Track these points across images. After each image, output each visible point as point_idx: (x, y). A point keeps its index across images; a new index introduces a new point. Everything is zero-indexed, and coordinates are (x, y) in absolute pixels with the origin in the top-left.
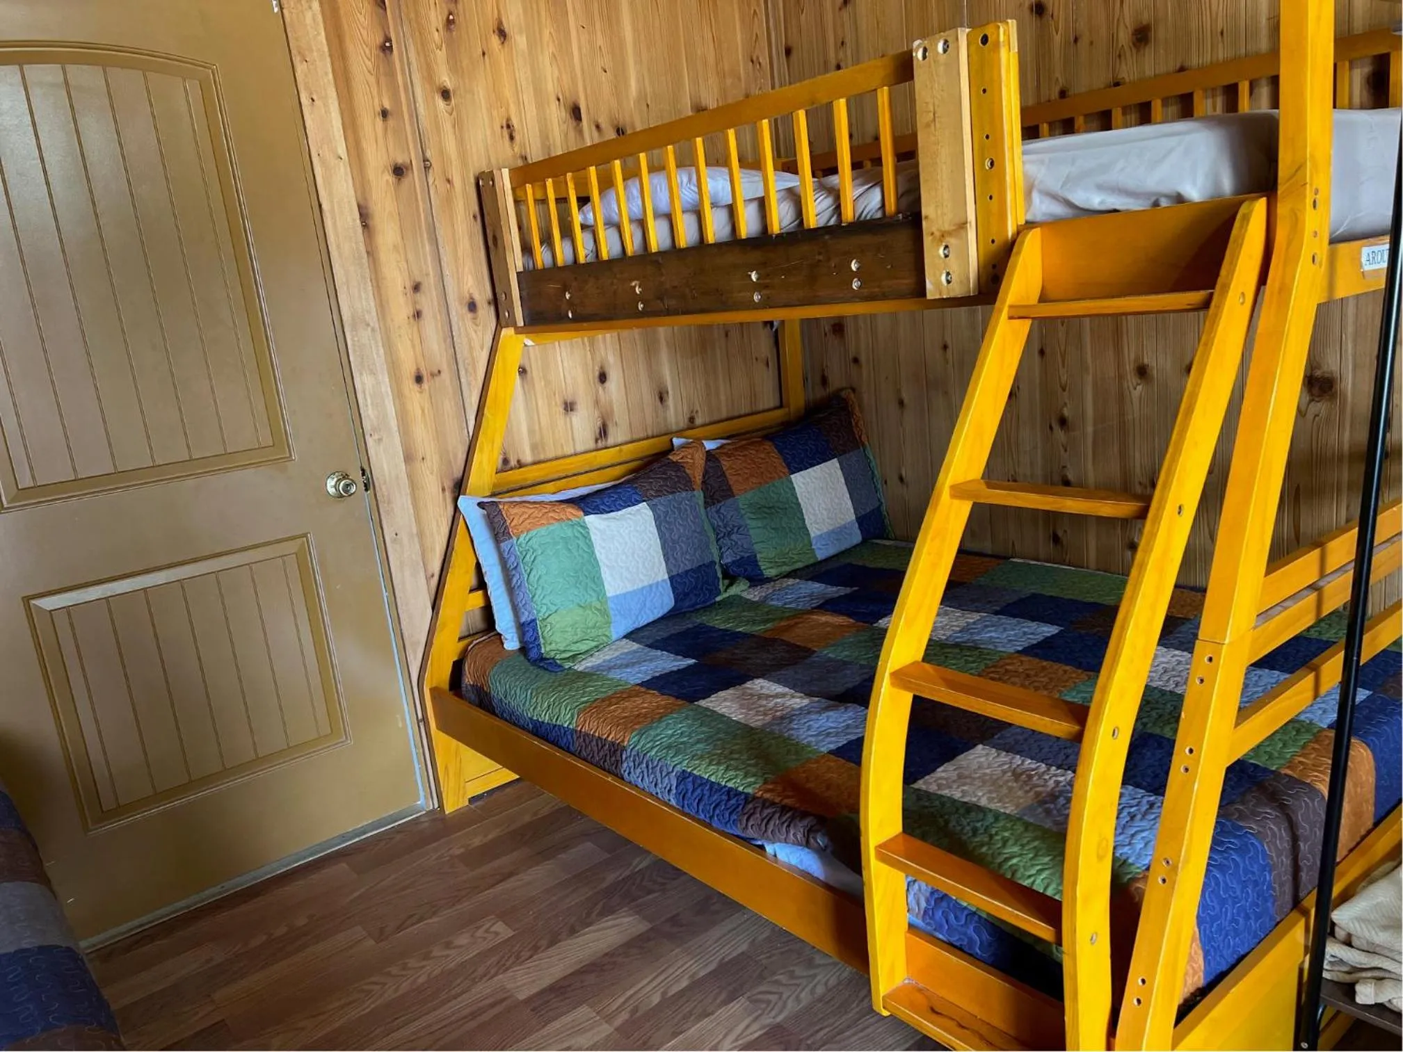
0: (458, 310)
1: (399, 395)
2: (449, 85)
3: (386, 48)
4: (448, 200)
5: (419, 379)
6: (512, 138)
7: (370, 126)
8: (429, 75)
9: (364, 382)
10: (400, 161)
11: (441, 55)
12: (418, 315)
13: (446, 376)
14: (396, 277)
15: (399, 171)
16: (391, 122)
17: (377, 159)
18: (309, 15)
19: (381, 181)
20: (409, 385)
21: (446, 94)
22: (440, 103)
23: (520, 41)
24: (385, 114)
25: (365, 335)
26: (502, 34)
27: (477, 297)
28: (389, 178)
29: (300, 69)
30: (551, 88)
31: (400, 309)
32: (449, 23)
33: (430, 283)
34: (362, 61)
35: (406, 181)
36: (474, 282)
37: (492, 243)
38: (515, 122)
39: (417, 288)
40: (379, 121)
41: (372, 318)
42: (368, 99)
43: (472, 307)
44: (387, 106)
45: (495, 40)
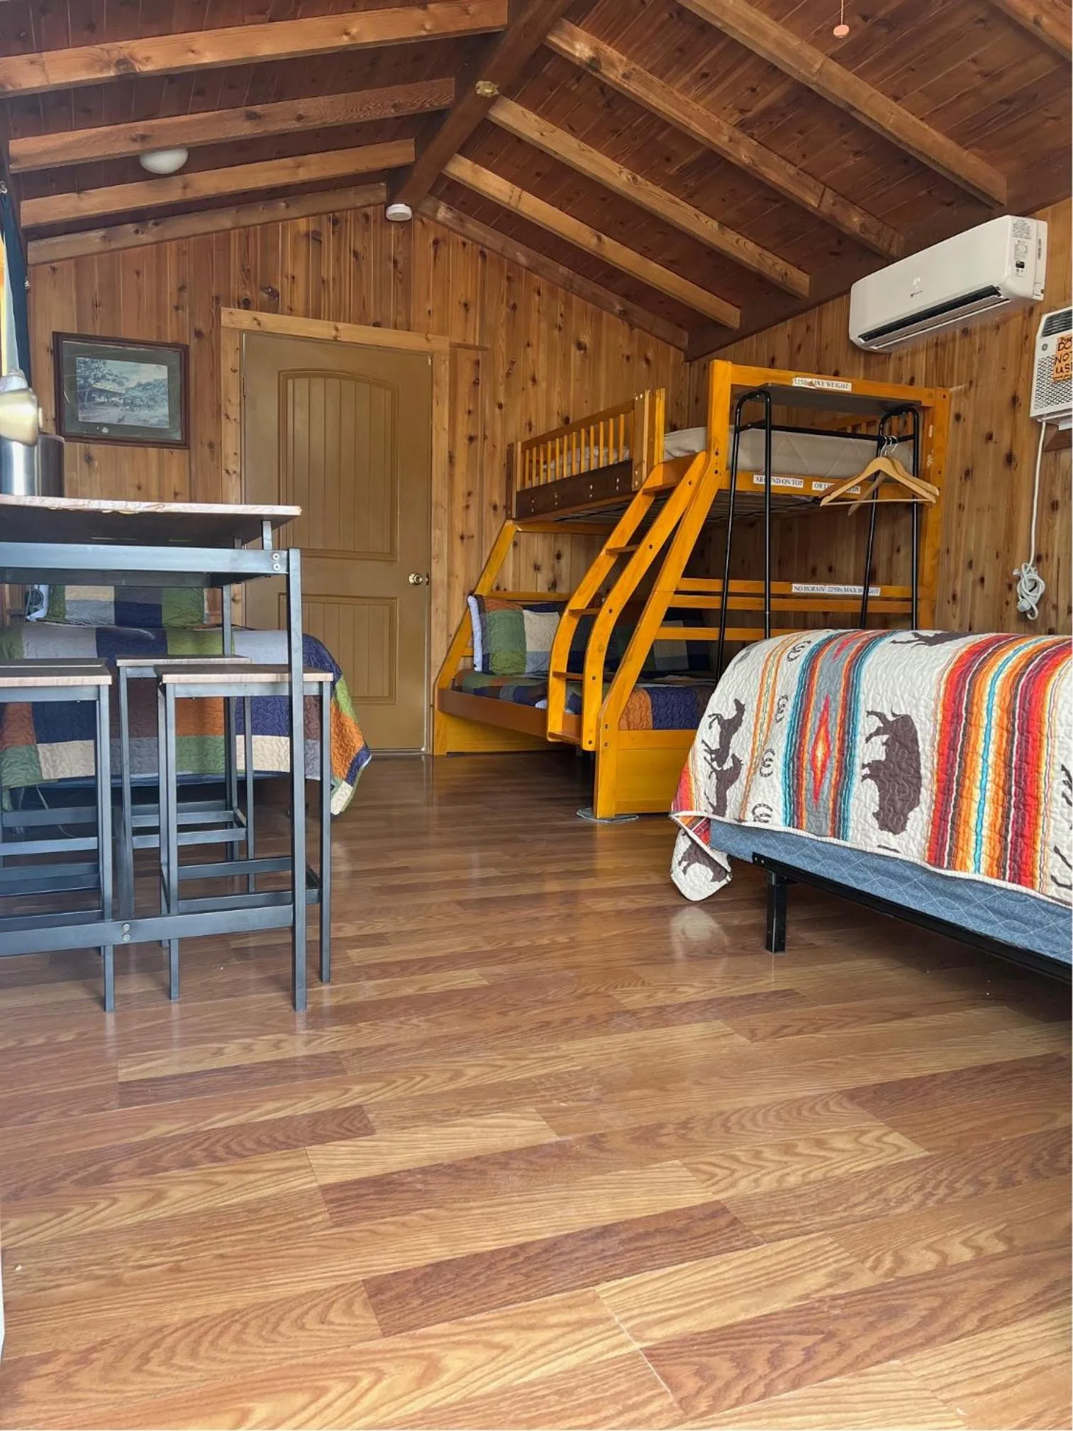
0: (487, 507)
1: (451, 543)
2: (502, 401)
3: (476, 383)
4: (492, 456)
5: (462, 538)
6: (530, 430)
7: (462, 417)
8: (494, 395)
9: (436, 534)
10: (472, 434)
11: (502, 388)
12: (468, 507)
13: (476, 538)
14: (461, 487)
15: (471, 439)
16: (472, 416)
17: (463, 431)
18: (443, 367)
19: (462, 442)
20: (457, 541)
21: (500, 406)
22: (497, 410)
23: (543, 385)
24: (469, 412)
25: (440, 511)
26: (534, 380)
27: (498, 503)
28: (466, 441)
29: (435, 388)
30: (556, 407)
31: (459, 503)
32: (508, 374)
33: (476, 492)
34: (464, 387)
35: (473, 444)
36: (498, 498)
37: (510, 476)
38: (534, 423)
39: (469, 494)
40: (466, 416)
41: (445, 504)
42: (464, 404)
43: (495, 508)
44: (471, 408)
45: (530, 383)
